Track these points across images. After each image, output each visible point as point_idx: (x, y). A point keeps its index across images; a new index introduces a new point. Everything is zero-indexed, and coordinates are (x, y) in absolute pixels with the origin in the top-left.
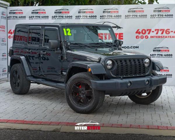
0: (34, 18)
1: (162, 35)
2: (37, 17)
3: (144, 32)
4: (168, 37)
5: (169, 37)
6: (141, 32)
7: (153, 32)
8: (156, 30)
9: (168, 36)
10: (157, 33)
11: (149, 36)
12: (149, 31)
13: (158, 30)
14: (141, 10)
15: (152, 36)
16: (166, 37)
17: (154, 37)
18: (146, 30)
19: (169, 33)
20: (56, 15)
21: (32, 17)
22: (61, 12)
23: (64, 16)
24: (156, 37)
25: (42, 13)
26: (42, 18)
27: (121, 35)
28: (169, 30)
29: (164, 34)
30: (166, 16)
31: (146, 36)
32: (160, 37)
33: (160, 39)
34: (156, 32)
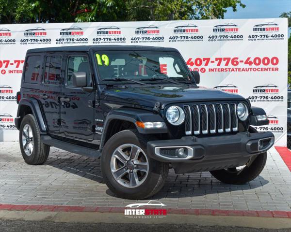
0: (29, 42)
1: (227, 67)
2: (33, 41)
3: (198, 62)
4: (236, 71)
5: (238, 70)
6: (194, 62)
7: (213, 62)
8: (217, 59)
9: (236, 69)
10: (219, 64)
11: (207, 68)
12: (206, 61)
13: (220, 59)
14: (194, 28)
15: (211, 69)
16: (233, 70)
17: (215, 70)
18: (202, 60)
19: (237, 63)
20: (63, 38)
21: (24, 40)
22: (70, 33)
23: (75, 38)
24: (217, 70)
25: (41, 34)
26: (41, 42)
27: (164, 68)
28: (237, 58)
29: (230, 66)
30: (231, 37)
31: (202, 69)
32: (223, 71)
33: (224, 73)
34: (217, 63)
